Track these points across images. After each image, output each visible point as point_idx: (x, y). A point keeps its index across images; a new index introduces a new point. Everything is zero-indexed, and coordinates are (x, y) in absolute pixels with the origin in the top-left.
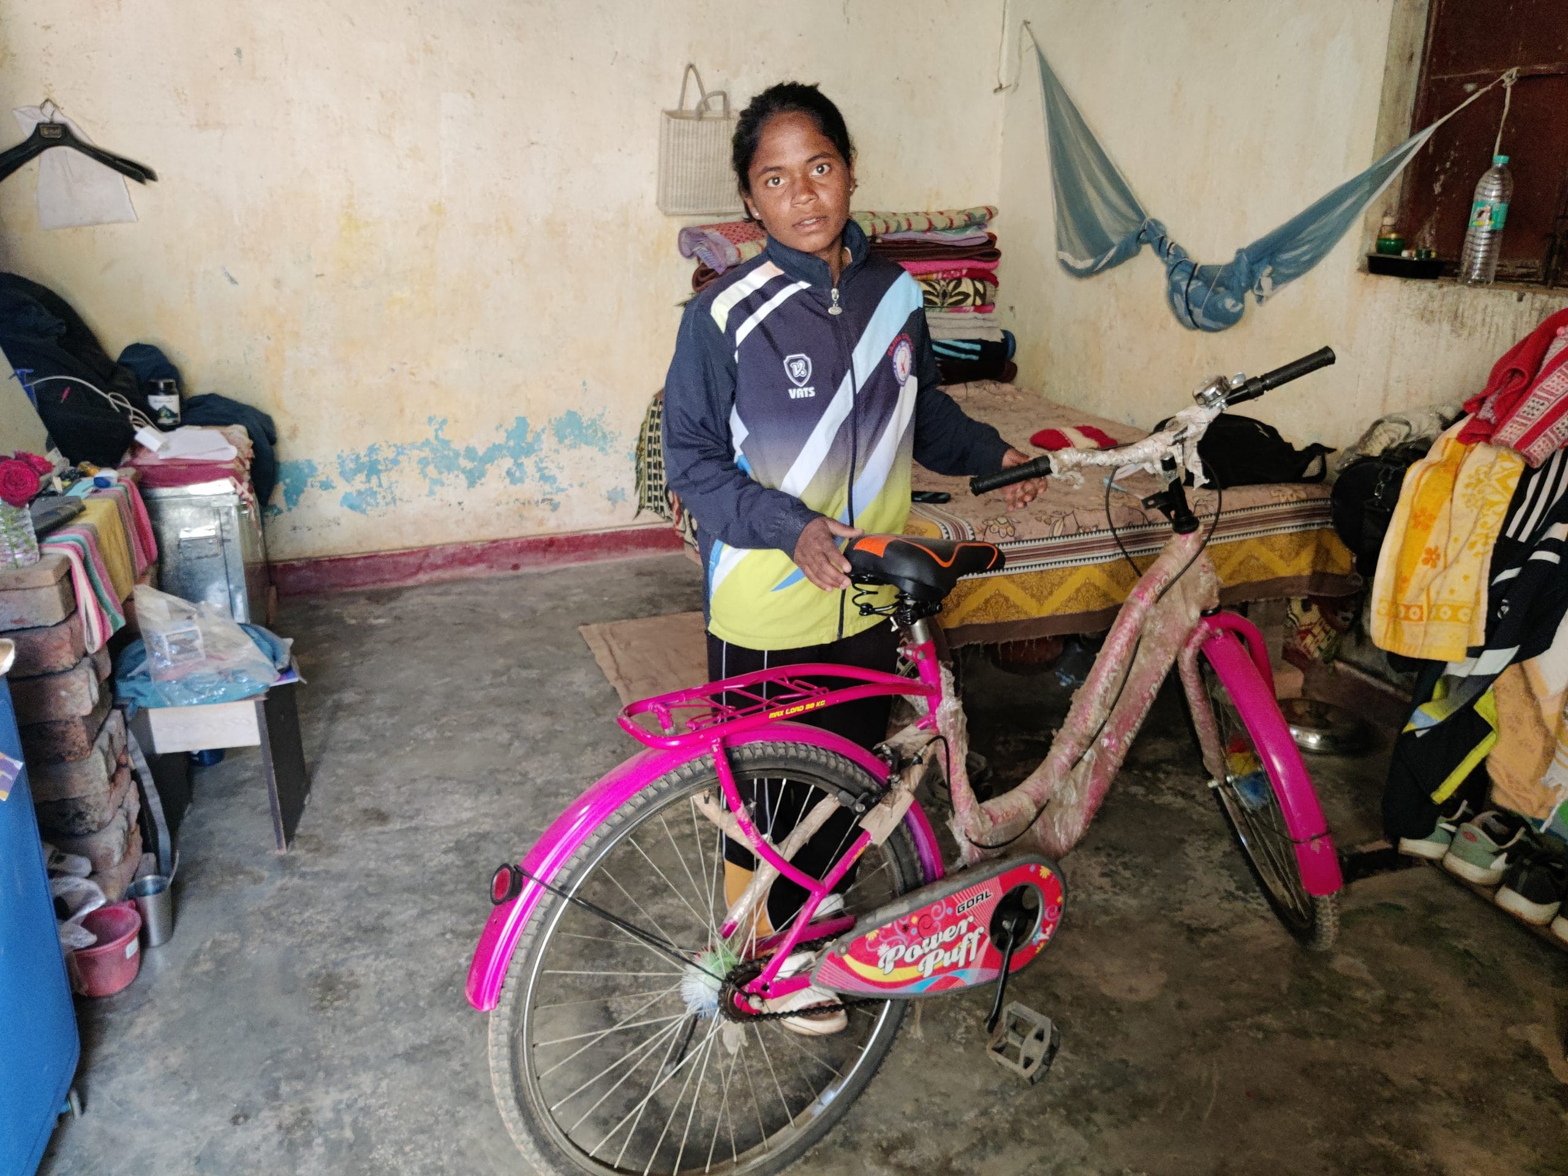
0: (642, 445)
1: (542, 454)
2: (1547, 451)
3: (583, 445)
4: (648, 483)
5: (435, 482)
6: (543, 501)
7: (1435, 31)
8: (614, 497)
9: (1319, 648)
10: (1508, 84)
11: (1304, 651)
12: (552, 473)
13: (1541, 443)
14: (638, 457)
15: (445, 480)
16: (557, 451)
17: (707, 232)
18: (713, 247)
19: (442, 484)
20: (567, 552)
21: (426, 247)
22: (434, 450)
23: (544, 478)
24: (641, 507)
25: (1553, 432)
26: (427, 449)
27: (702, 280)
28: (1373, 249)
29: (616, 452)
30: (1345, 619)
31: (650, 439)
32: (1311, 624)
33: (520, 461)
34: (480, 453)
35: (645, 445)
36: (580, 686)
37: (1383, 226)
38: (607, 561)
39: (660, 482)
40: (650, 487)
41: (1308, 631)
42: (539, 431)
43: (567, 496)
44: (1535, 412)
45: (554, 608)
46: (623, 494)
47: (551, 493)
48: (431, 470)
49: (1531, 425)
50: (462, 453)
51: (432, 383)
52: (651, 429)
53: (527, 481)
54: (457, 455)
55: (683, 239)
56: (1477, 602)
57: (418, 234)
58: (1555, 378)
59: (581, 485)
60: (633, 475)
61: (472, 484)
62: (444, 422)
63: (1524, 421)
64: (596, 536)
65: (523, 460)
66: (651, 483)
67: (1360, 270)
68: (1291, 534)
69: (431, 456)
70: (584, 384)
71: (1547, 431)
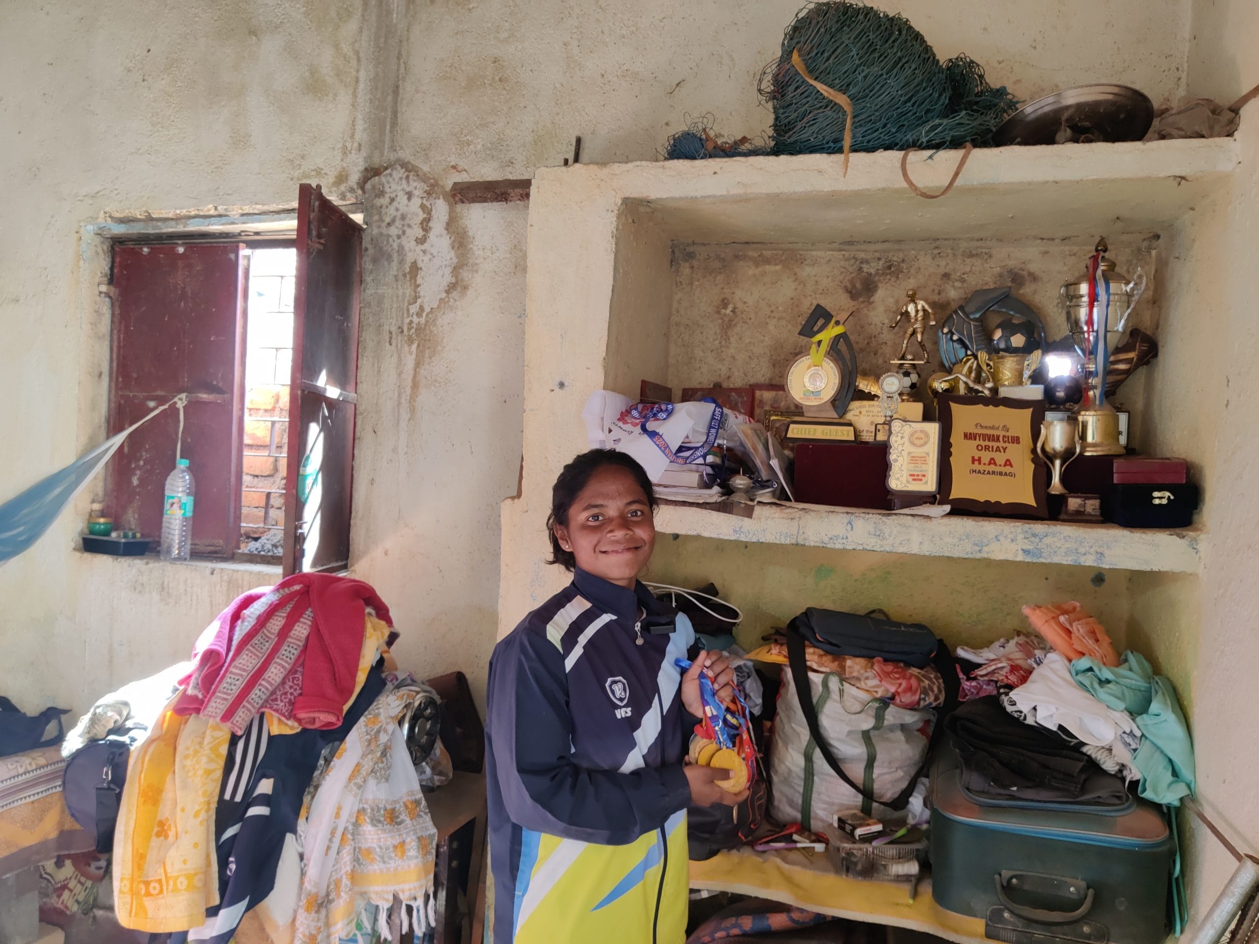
2: (246, 719)
7: (118, 358)
9: (77, 902)
10: (180, 405)
11: (62, 907)
13: (241, 714)
25: (249, 703)
28: (86, 531)
30: (99, 868)
32: (66, 879)
37: (92, 511)
41: (64, 887)
44: (233, 687)
49: (231, 698)
56: (208, 865)
58: (245, 656)
63: (225, 696)
67: (75, 549)
68: (33, 802)
71: (245, 703)
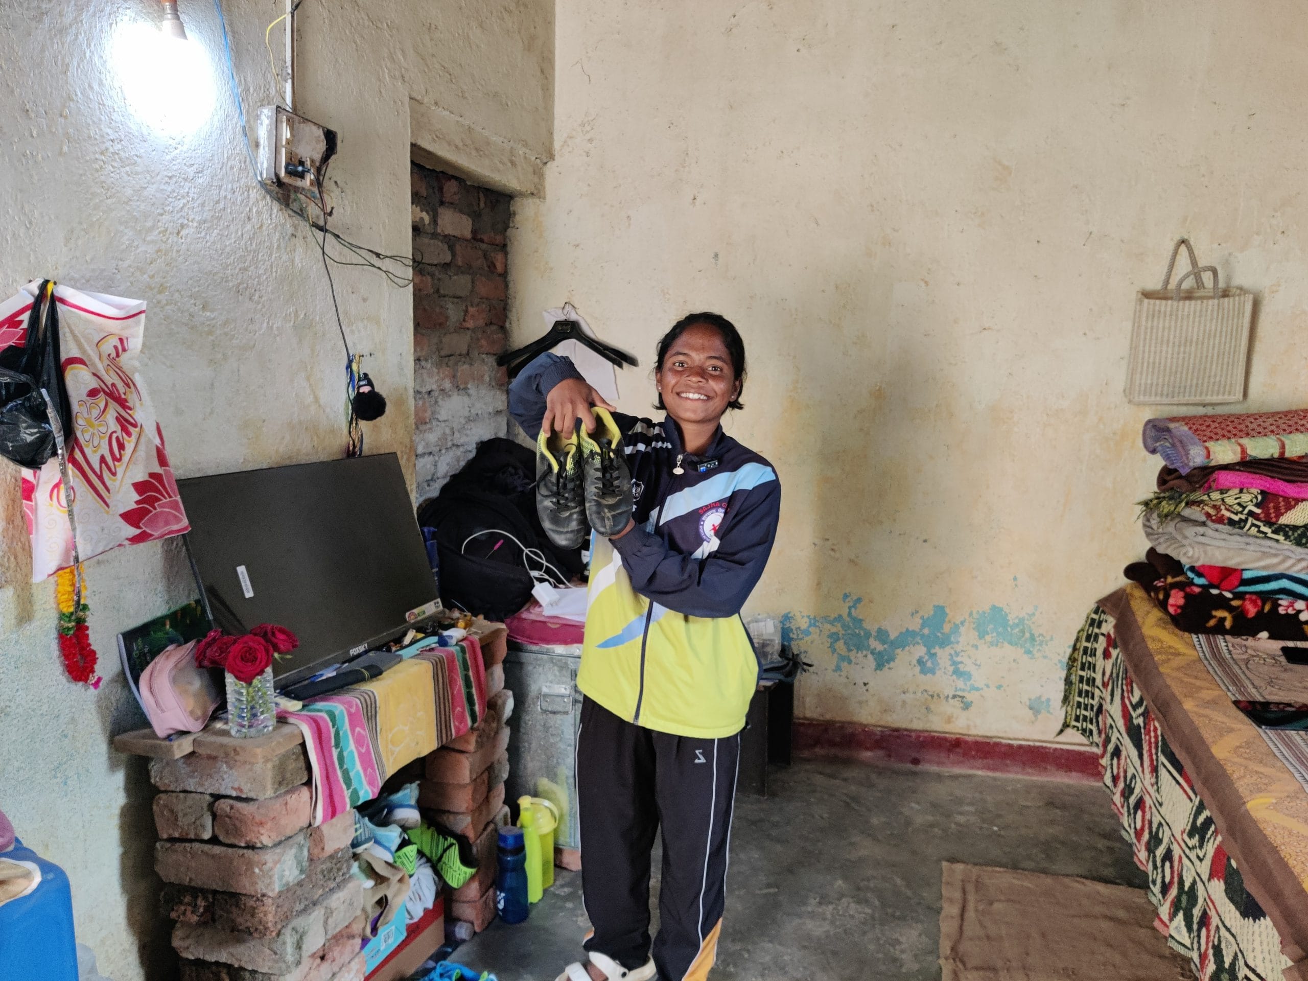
0: (1076, 655)
1: (959, 648)
3: (1006, 644)
4: (1078, 699)
5: (843, 658)
6: (954, 697)
8: (1035, 708)
12: (967, 669)
14: (1070, 668)
15: (852, 658)
16: (975, 647)
17: (1172, 426)
18: (1178, 444)
19: (850, 662)
20: (974, 757)
21: (861, 430)
22: (845, 626)
23: (957, 673)
24: (1066, 725)
26: (839, 625)
27: (1168, 478)
29: (1045, 657)
31: (1086, 649)
33: (933, 651)
34: (892, 636)
35: (1079, 655)
36: (903, 951)
38: (1020, 777)
39: (1091, 701)
40: (1079, 704)
42: (958, 622)
43: (982, 696)
45: (932, 826)
46: (1049, 706)
47: (964, 690)
48: (840, 645)
50: (874, 634)
51: (852, 561)
52: (1088, 639)
53: (938, 673)
54: (868, 635)
55: (1148, 432)
57: (855, 417)
59: (999, 687)
60: (1061, 686)
61: (880, 666)
62: (859, 600)
64: (1010, 746)
65: (937, 650)
66: (1081, 700)
69: (842, 632)
70: (1015, 579)
